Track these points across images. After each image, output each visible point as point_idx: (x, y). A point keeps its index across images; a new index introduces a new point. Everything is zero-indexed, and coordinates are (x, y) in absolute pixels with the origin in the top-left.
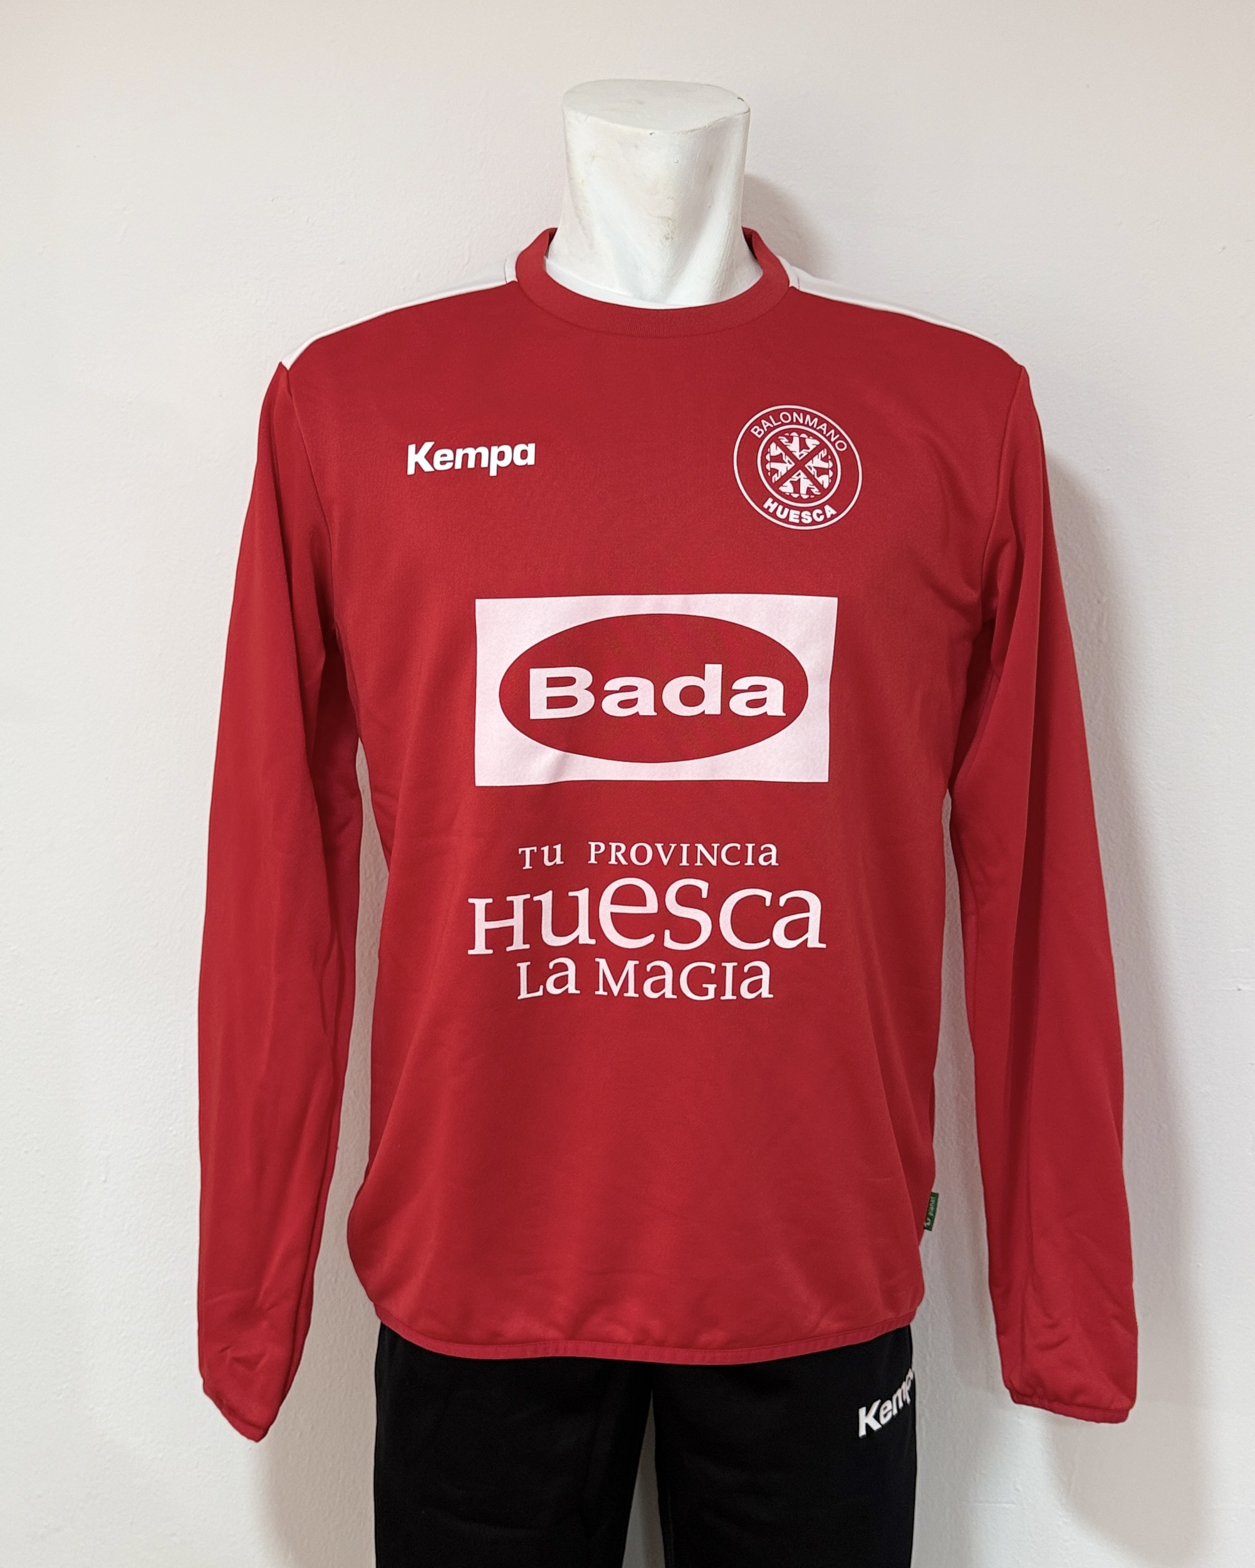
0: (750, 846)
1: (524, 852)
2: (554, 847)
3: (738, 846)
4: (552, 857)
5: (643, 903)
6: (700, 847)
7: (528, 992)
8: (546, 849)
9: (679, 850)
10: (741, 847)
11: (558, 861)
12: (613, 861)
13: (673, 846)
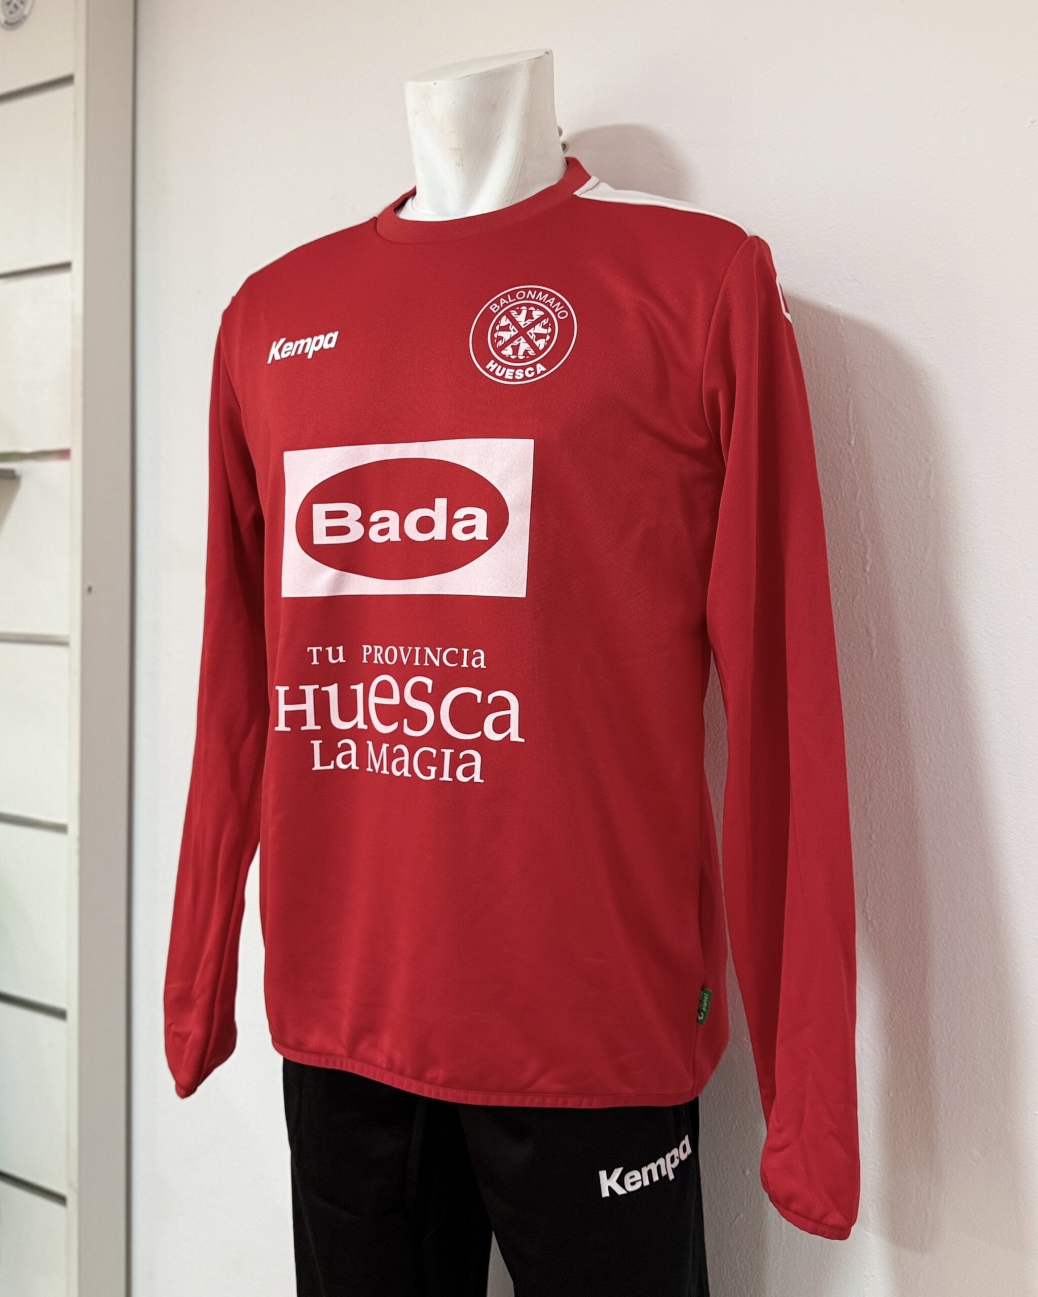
0: (465, 651)
1: (311, 651)
2: (338, 648)
3: (456, 650)
4: (335, 656)
5: (390, 696)
6: (428, 650)
7: (322, 765)
8: (330, 649)
9: (413, 651)
10: (459, 651)
11: (341, 659)
12: (376, 662)
13: (410, 648)
